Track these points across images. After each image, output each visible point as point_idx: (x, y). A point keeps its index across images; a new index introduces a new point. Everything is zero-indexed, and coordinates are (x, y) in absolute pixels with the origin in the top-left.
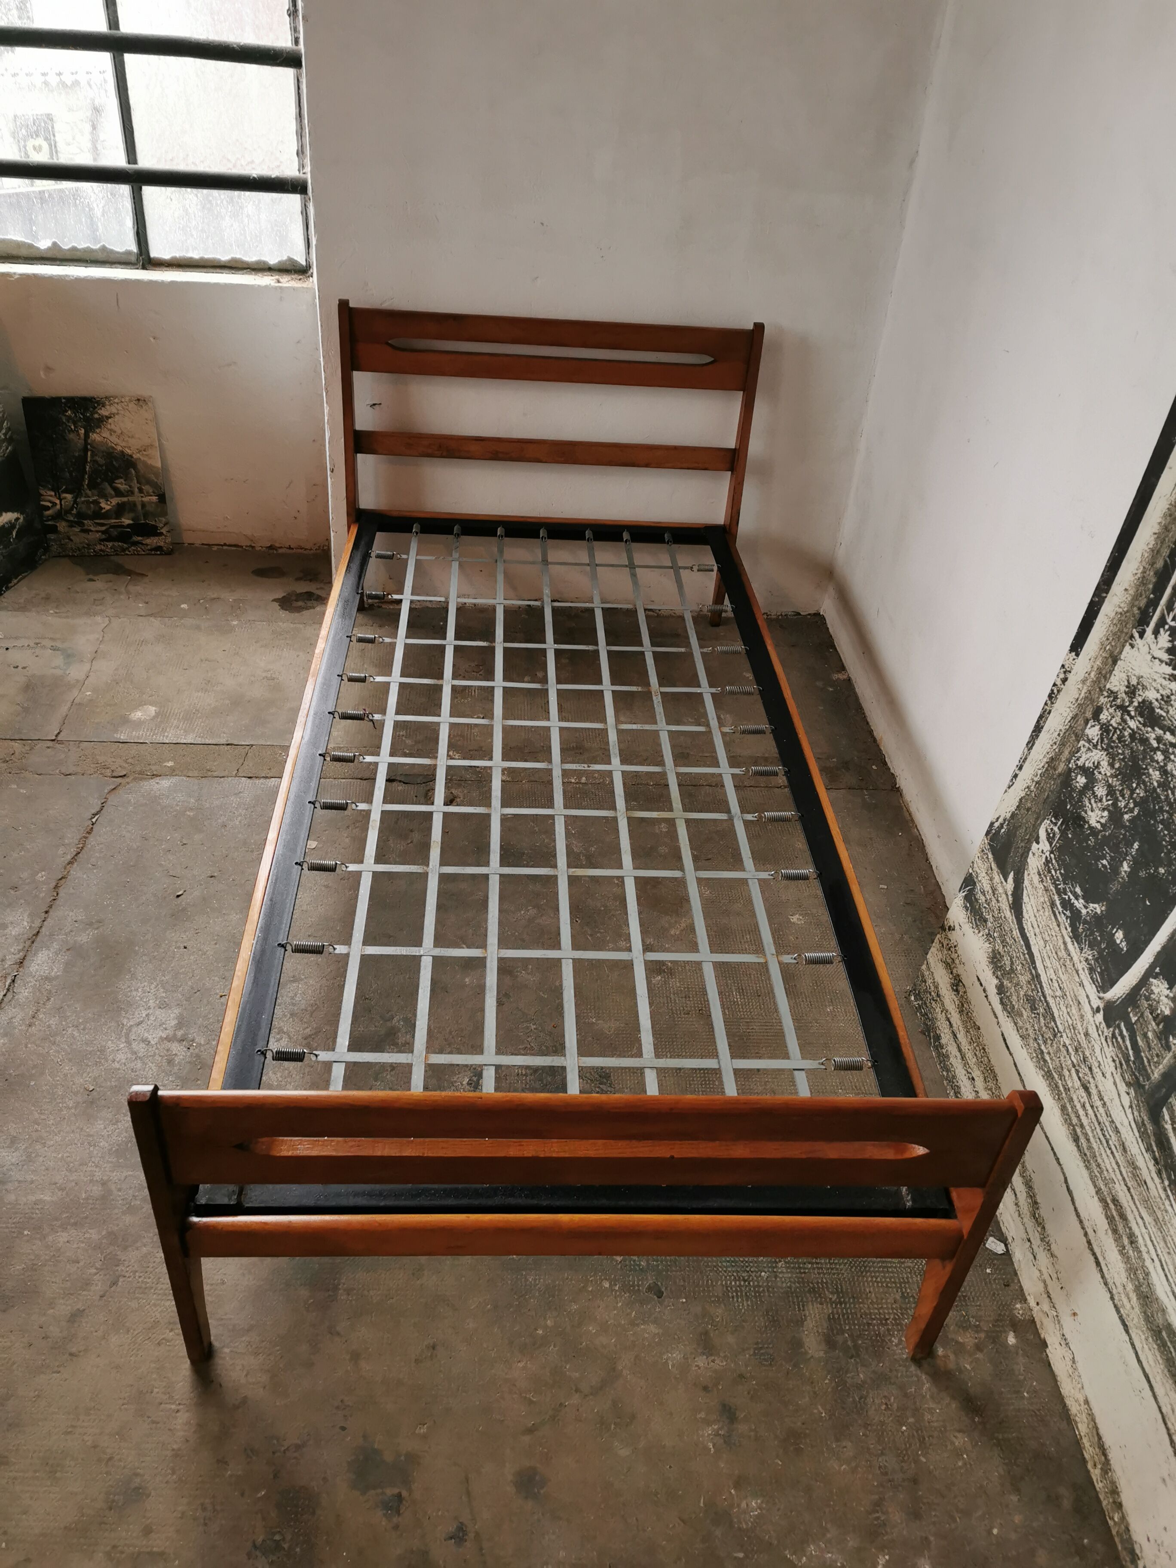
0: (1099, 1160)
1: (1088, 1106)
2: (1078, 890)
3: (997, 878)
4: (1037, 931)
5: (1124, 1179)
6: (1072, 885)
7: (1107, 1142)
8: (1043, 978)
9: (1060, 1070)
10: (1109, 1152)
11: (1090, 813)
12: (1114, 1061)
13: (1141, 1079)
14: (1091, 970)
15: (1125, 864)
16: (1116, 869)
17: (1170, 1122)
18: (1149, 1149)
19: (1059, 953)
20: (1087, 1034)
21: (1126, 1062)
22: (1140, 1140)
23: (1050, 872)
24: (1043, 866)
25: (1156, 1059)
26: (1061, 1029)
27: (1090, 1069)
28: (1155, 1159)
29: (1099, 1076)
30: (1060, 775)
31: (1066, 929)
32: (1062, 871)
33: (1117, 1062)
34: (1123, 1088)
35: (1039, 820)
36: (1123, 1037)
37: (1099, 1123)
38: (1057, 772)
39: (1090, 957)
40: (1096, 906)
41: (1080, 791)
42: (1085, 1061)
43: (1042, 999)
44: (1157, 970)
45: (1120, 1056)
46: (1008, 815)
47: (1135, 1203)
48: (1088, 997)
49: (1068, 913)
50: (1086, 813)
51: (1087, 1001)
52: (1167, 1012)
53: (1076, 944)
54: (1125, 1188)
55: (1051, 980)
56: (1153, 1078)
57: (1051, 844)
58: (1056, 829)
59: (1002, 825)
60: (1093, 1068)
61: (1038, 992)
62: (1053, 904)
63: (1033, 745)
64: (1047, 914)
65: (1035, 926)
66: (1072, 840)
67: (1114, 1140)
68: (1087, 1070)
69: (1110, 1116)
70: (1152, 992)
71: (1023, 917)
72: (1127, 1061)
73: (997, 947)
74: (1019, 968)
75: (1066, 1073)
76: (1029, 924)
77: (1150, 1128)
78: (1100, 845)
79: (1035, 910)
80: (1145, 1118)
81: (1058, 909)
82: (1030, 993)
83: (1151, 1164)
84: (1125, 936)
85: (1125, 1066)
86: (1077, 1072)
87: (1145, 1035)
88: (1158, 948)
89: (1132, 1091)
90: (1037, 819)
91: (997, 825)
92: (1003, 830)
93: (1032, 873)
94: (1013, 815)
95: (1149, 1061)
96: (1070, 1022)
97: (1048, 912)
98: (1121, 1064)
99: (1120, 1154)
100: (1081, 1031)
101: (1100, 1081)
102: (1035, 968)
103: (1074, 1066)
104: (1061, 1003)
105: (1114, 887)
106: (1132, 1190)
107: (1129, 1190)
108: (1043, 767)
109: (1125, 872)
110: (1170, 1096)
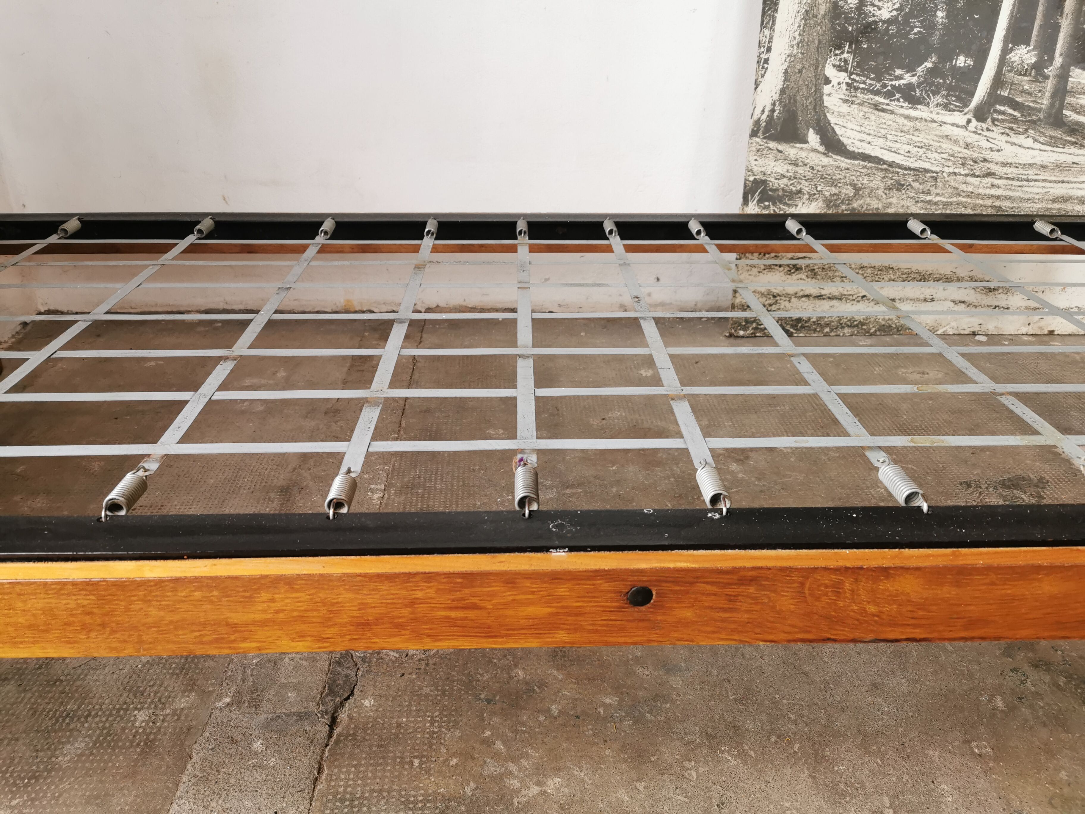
0: (1027, 196)
1: (996, 182)
2: (898, 72)
3: (791, 151)
4: (869, 138)
5: (1055, 182)
6: (890, 75)
7: (1028, 180)
8: (898, 159)
9: (956, 192)
10: (1031, 184)
11: (878, 13)
12: (1003, 133)
13: (1034, 117)
14: (946, 107)
15: (940, 14)
16: (930, 26)
17: (1072, 113)
18: (1065, 144)
19: (905, 129)
20: (967, 146)
21: (1014, 123)
22: (1055, 149)
23: (856, 89)
24: (847, 93)
25: (1040, 95)
26: (938, 169)
27: (985, 160)
28: (1074, 143)
29: (996, 156)
30: (824, 17)
31: (902, 107)
32: (872, 76)
33: (1008, 131)
34: (1020, 139)
35: (818, 66)
36: (1004, 113)
37: (1013, 179)
38: (820, 16)
39: (940, 100)
40: (926, 64)
41: (856, 8)
42: (975, 162)
43: (906, 172)
44: (1010, 45)
45: (1007, 125)
46: (776, 97)
47: (1072, 182)
48: (953, 125)
49: (898, 96)
50: (874, 16)
51: (954, 128)
52: (1034, 60)
53: (919, 107)
54: (1060, 185)
55: (909, 152)
56: (1043, 107)
57: (846, 71)
58: (845, 55)
59: (773, 111)
60: (987, 157)
61: (898, 173)
62: (876, 107)
63: (774, 24)
64: (873, 118)
65: (865, 137)
66: (870, 47)
67: (1031, 173)
68: (982, 164)
69: (1021, 164)
70: (1013, 62)
71: (845, 146)
72: (1015, 120)
73: (827, 194)
74: (865, 181)
75: (963, 187)
76: (858, 143)
77: (1058, 133)
78: (906, 21)
79: (858, 128)
80: (1051, 133)
81: (883, 104)
82: (889, 182)
83: (1073, 150)
84: (967, 56)
85: (1014, 126)
86: (974, 175)
87: (1023, 91)
88: (1004, 33)
89: (1031, 132)
90: (817, 67)
91: (764, 117)
92: (776, 114)
93: (836, 109)
94: (783, 91)
95: (1035, 102)
96: (945, 156)
97: (874, 115)
98: (1011, 129)
99: (1043, 173)
100: (959, 149)
101: (998, 158)
102: (885, 162)
103: (967, 175)
104: (930, 155)
105: (935, 38)
106: (1066, 179)
107: (1063, 182)
108: (799, 26)
109: (942, 17)
110: (1065, 99)
